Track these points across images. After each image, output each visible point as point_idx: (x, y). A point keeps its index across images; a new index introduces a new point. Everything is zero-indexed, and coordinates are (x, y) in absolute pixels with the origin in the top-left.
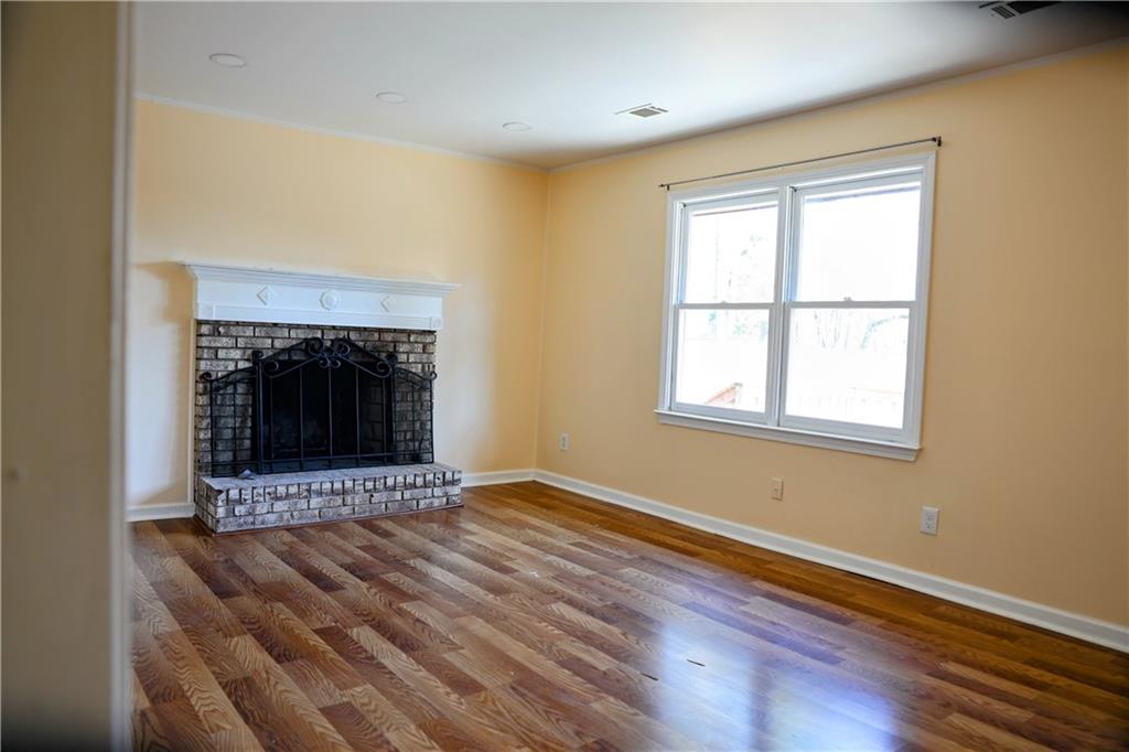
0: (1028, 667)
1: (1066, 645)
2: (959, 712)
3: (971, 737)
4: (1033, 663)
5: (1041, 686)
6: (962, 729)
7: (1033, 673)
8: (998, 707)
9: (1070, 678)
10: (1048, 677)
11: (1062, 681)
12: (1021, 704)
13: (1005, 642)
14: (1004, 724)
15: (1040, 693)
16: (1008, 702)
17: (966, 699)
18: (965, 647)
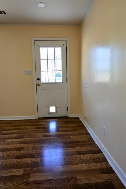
0: (14, 127)
1: (19, 121)
2: (7, 139)
3: (10, 143)
4: (15, 126)
5: (17, 129)
6: (8, 142)
7: (16, 128)
8: (12, 135)
9: (21, 126)
10: (17, 127)
11: (20, 127)
12: (15, 133)
13: (10, 124)
14: (14, 138)
15: (17, 130)
16: (13, 134)
17: (7, 136)
18: (4, 128)
